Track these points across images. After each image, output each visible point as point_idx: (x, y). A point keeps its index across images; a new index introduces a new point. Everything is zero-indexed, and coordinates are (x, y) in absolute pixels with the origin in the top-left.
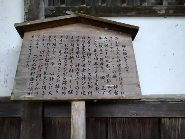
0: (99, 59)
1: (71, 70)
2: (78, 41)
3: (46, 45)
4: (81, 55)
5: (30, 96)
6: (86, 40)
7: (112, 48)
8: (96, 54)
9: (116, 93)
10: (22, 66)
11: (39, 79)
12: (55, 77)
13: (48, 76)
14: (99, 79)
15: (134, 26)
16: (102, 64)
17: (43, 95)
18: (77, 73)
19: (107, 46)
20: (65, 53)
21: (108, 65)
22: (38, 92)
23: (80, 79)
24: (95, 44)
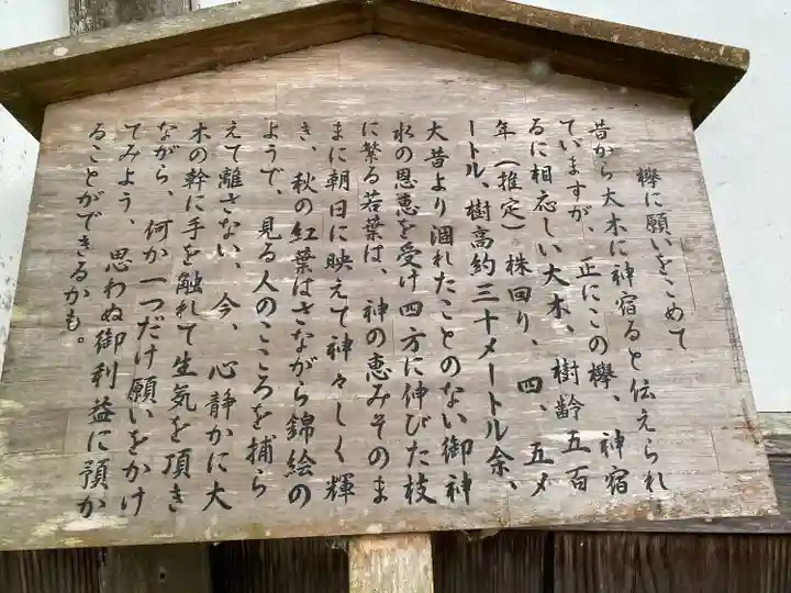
0: (501, 267)
1: (339, 343)
2: (370, 150)
3: (177, 185)
4: (392, 245)
5: (95, 522)
6: (421, 144)
7: (577, 190)
8: (481, 232)
9: (618, 481)
10: (39, 324)
11: (144, 406)
12: (244, 390)
13: (200, 388)
14: (510, 397)
16: (523, 295)
17: (172, 509)
18: (377, 361)
19: (548, 178)
20: (297, 231)
21: (557, 302)
22: (140, 494)
23: (396, 396)
24: (472, 169)
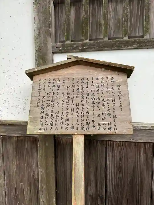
0: (96, 99)
1: (73, 109)
2: (78, 82)
3: (51, 87)
4: (80, 96)
5: (41, 131)
6: (85, 81)
7: (108, 88)
8: (93, 94)
9: (110, 129)
10: (34, 106)
11: (47, 117)
12: (60, 115)
13: (54, 115)
14: (96, 117)
15: (129, 66)
16: (99, 103)
17: (51, 130)
18: (77, 112)
19: (103, 86)
20: (67, 94)
21: (103, 104)
22: (47, 128)
23: (80, 117)
24: (92, 85)
